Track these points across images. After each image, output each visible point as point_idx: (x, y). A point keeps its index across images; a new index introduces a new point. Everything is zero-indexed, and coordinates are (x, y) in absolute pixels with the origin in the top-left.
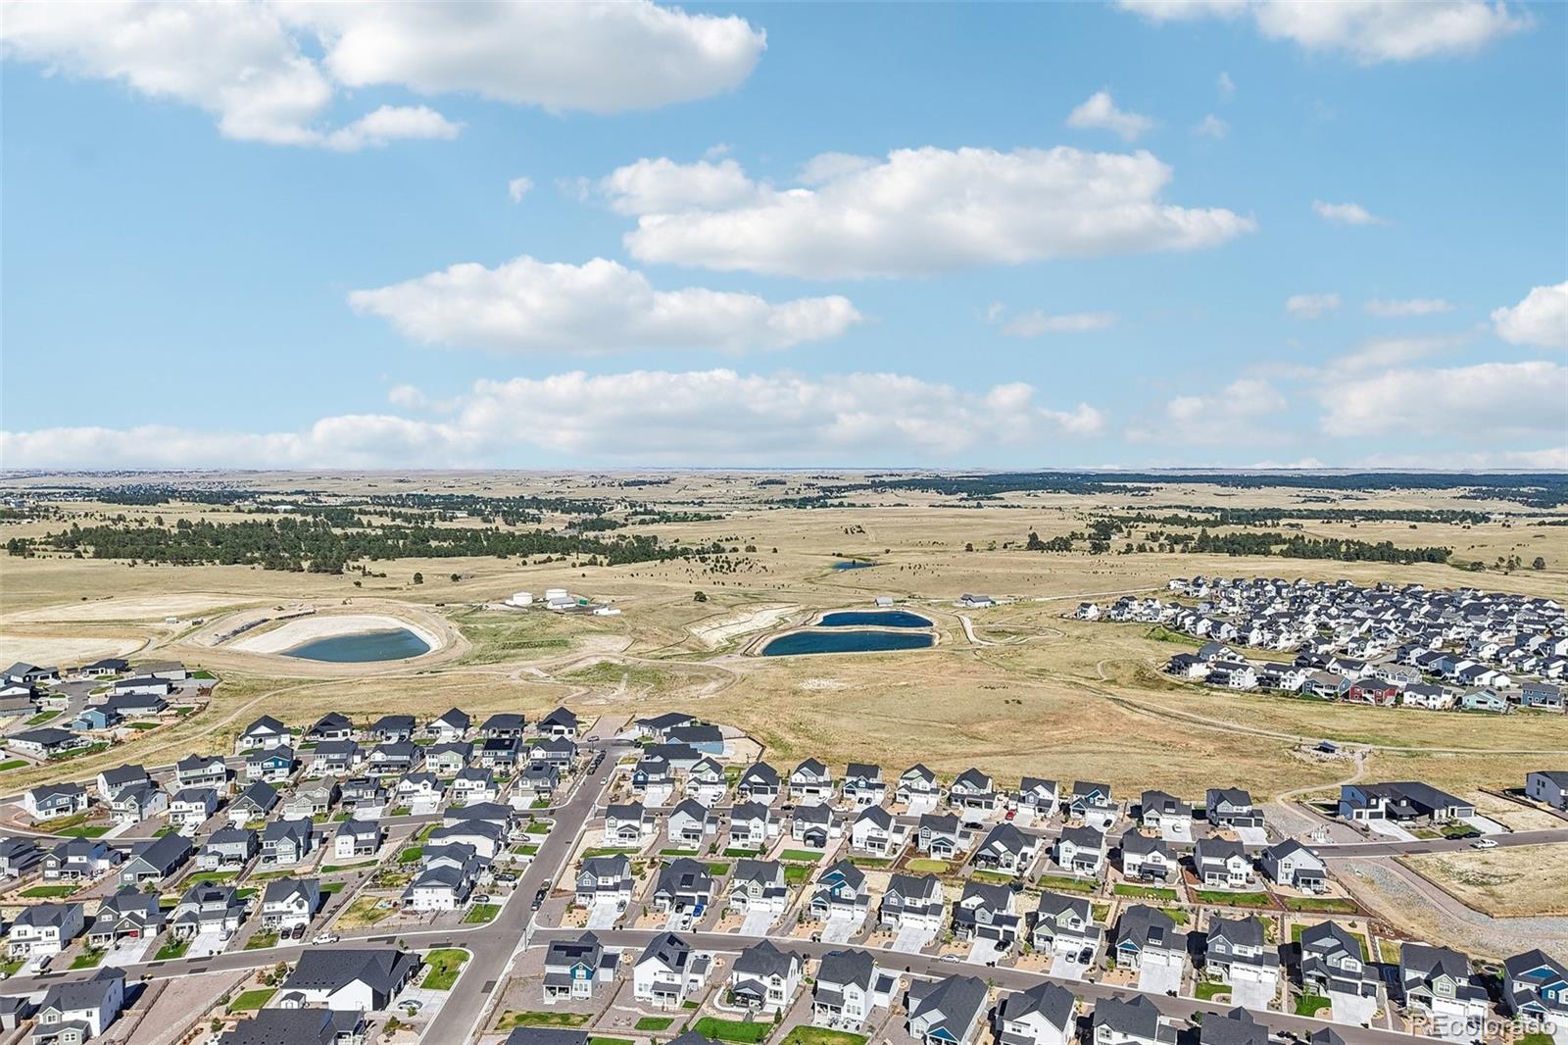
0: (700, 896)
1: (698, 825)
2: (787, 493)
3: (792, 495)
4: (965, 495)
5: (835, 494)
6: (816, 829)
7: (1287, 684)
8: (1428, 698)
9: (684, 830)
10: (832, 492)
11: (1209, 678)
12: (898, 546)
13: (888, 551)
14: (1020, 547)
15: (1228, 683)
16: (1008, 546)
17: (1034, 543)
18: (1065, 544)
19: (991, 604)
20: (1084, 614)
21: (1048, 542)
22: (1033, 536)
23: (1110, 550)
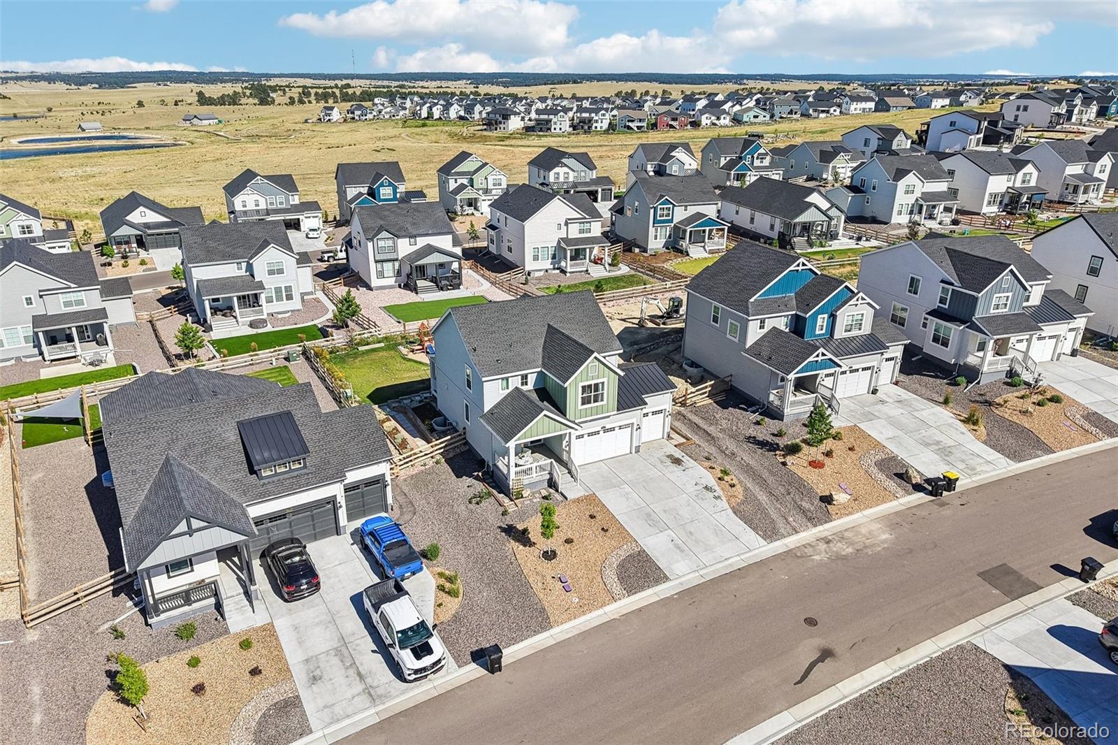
1: (90, 300)
4: (96, 86)
6: (430, 249)
7: (599, 125)
8: (718, 119)
9: (37, 321)
11: (528, 129)
12: (58, 107)
13: (50, 110)
14: (190, 104)
15: (550, 129)
16: (179, 103)
17: (203, 100)
18: (233, 100)
19: (220, 122)
20: (328, 118)
21: (218, 98)
22: (200, 94)
23: (276, 102)
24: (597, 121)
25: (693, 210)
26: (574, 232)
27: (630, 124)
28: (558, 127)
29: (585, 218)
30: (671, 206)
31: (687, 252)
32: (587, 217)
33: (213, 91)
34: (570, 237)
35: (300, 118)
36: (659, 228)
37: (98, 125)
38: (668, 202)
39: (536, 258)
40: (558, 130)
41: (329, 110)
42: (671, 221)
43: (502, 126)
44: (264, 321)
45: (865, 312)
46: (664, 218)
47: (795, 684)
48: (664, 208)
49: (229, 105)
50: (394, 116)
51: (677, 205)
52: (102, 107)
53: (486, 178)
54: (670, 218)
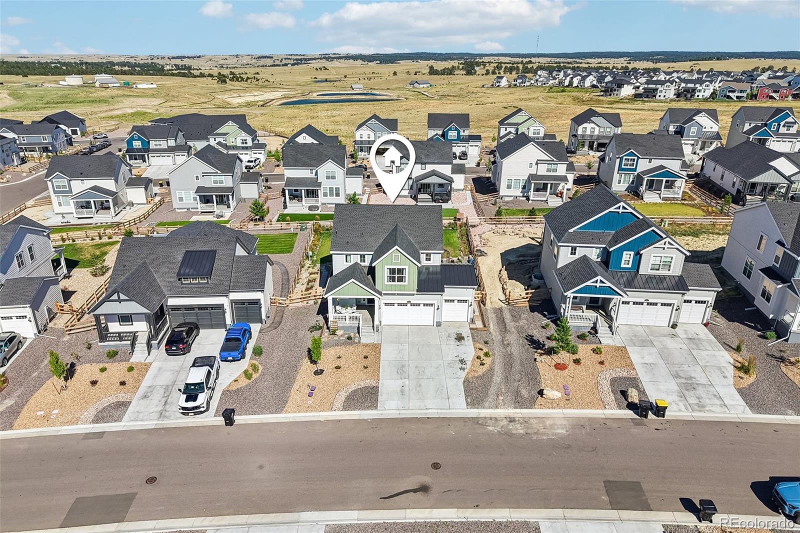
0: (234, 302)
1: (227, 181)
2: (274, 61)
3: (277, 62)
4: (379, 62)
5: (303, 62)
6: (434, 173)
7: (701, 94)
9: (199, 189)
10: (301, 61)
11: (637, 96)
12: (351, 75)
13: (345, 77)
14: (424, 74)
15: (655, 96)
16: (418, 73)
17: (433, 71)
18: (450, 72)
19: (431, 86)
20: (498, 84)
21: (441, 70)
22: (431, 68)
23: (477, 73)
24: (700, 91)
25: (656, 163)
26: (543, 170)
27: (731, 94)
28: (662, 95)
29: (553, 161)
30: (636, 158)
31: (642, 196)
32: (555, 160)
33: (440, 65)
34: (538, 174)
35: (480, 84)
36: (623, 175)
37: (361, 86)
38: (632, 154)
39: (509, 187)
40: (662, 97)
41: (499, 79)
42: (635, 170)
43: (616, 93)
44: (317, 207)
45: (674, 256)
46: (629, 167)
47: (381, 498)
48: (628, 159)
49: (447, 75)
50: (544, 84)
51: (641, 157)
52: (374, 75)
53: (528, 129)
54: (634, 167)
